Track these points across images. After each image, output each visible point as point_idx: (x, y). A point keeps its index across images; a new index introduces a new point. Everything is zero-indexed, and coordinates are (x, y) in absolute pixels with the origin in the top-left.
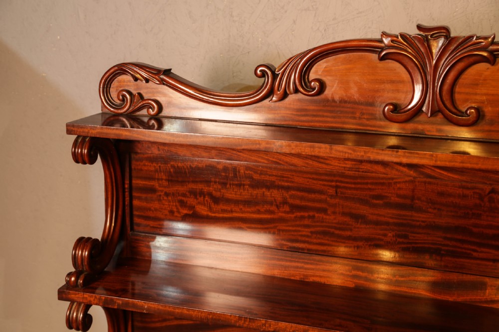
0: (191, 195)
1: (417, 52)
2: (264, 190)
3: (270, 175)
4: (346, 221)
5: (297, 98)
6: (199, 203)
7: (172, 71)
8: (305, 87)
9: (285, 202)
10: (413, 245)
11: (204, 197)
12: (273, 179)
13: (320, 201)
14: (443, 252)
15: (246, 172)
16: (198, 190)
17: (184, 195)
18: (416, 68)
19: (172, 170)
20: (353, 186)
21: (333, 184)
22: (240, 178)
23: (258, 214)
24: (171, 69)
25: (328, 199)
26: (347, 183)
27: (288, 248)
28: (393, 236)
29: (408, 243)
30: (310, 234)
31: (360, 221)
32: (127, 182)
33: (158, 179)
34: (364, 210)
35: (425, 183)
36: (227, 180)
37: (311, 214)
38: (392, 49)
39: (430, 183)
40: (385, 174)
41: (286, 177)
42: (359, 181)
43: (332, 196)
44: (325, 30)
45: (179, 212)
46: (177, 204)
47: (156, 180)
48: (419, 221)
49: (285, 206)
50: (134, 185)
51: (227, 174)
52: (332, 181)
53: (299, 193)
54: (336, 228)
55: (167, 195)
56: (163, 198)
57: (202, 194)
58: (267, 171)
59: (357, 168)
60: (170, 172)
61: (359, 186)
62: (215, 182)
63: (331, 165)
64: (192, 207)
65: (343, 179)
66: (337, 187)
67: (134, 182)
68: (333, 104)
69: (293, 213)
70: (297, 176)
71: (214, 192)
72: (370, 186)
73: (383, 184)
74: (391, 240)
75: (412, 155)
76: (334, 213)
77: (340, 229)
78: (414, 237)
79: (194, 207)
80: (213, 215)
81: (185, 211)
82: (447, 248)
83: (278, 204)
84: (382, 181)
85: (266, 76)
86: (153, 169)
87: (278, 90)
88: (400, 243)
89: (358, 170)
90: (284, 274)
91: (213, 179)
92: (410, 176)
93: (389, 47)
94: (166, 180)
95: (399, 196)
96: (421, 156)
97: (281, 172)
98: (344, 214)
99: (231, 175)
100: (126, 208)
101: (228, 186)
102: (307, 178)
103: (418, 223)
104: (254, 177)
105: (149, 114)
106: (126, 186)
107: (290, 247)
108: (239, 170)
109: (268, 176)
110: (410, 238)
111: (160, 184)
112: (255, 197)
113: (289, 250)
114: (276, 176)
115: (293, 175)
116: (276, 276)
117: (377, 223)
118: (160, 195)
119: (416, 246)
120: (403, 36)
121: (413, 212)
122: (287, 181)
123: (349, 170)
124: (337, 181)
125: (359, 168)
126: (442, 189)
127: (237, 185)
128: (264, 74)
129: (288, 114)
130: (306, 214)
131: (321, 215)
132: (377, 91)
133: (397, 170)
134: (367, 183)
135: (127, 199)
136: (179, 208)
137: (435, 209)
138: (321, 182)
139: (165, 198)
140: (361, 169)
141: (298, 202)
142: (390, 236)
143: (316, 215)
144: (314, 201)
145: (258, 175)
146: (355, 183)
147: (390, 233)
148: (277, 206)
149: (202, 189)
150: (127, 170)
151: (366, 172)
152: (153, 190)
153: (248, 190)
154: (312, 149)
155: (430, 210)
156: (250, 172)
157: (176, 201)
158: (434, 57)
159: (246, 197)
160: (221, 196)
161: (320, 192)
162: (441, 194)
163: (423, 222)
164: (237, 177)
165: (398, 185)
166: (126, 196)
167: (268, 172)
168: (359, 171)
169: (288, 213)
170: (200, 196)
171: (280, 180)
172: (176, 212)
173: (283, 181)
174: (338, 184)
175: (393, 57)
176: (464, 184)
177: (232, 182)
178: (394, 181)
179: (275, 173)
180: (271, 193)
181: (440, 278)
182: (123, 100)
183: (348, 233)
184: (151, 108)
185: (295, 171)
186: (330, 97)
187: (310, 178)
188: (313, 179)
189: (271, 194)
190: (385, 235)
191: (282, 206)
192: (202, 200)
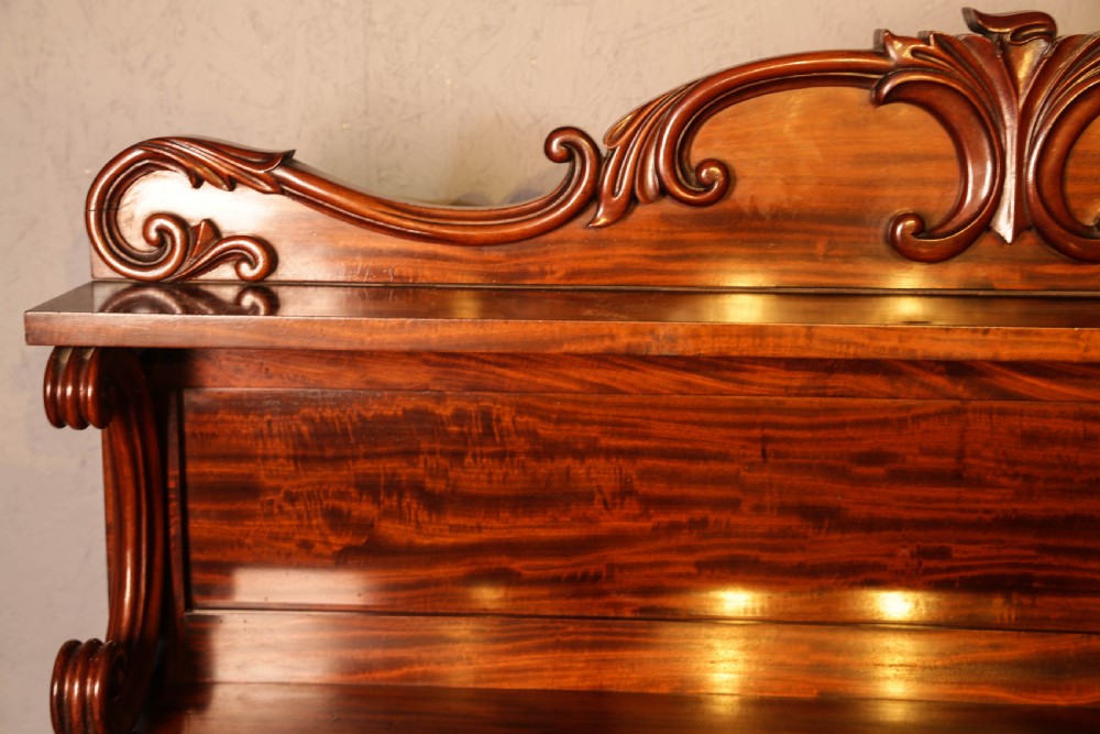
0: (361, 494)
1: (975, 79)
2: (569, 462)
3: (585, 423)
4: (789, 527)
5: (658, 213)
6: (387, 514)
7: (295, 157)
8: (683, 182)
9: (625, 492)
10: (962, 574)
11: (401, 496)
12: (593, 431)
13: (721, 480)
14: (1036, 585)
15: (518, 419)
16: (382, 479)
17: (342, 496)
18: (973, 119)
19: (305, 429)
20: (808, 435)
21: (756, 433)
22: (502, 436)
23: (553, 527)
24: (292, 152)
25: (743, 473)
26: (792, 427)
27: (635, 611)
28: (912, 556)
29: (950, 569)
30: (693, 570)
31: (826, 522)
32: (173, 472)
33: (265, 458)
34: (838, 494)
35: (991, 414)
36: (466, 444)
37: (698, 513)
38: (914, 72)
39: (1002, 412)
40: (890, 397)
41: (628, 425)
42: (822, 419)
43: (751, 466)
44: (616, 53)
45: (326, 543)
46: (321, 520)
47: (259, 461)
48: (976, 511)
49: (627, 501)
50: (190, 480)
51: (465, 429)
52: (752, 425)
53: (663, 464)
54: (763, 548)
55: (291, 498)
56: (280, 507)
57: (394, 487)
58: (576, 413)
59: (819, 388)
60: (300, 435)
61: (821, 434)
62: (432, 453)
63: (752, 384)
64: (366, 526)
65: (780, 419)
66: (765, 440)
67: (191, 468)
68: (757, 223)
69: (649, 518)
70: (660, 420)
71: (427, 480)
72: (850, 432)
73: (883, 423)
74: (907, 565)
75: (1024, 338)
76: (758, 509)
77: (775, 549)
78: (965, 552)
79: (372, 526)
80: (427, 542)
81: (347, 540)
82: (1046, 573)
83: (608, 497)
84: (882, 416)
85: (578, 159)
86: (251, 430)
87: (613, 192)
88: (929, 571)
89: (822, 391)
90: (629, 682)
91: (425, 446)
92: (956, 398)
93: (905, 67)
94: (288, 457)
95: (925, 452)
96: (1049, 339)
97: (615, 413)
98: (784, 510)
99: (477, 430)
100: (173, 546)
101: (468, 460)
102: (685, 422)
103: (974, 517)
104: (540, 431)
105: (242, 278)
106: (172, 484)
107: (642, 610)
108: (498, 415)
109: (579, 427)
110: (955, 555)
111: (270, 470)
112: (543, 484)
113: (638, 615)
114: (601, 423)
115: (648, 418)
116: (608, 689)
117: (870, 525)
118: (271, 502)
119: (969, 574)
120: (941, 39)
121: (962, 489)
122: (632, 436)
123: (798, 395)
124: (764, 425)
125: (824, 387)
126: (1034, 424)
127: (492, 456)
128: (570, 153)
129: (634, 256)
130: (683, 518)
131: (724, 516)
132: (870, 184)
133: (922, 385)
134: (843, 425)
135: (175, 520)
136: (328, 532)
137: (1016, 476)
138: (723, 432)
139: (288, 507)
140: (832, 388)
141: (660, 489)
142: (904, 556)
143: (712, 517)
144: (704, 481)
145: (552, 426)
146: (811, 427)
147: (905, 547)
148: (605, 503)
149: (394, 475)
150: (173, 440)
151: (842, 396)
152: (248, 489)
153: (524, 467)
154: (758, 341)
155: (1003, 481)
156: (531, 420)
157: (319, 513)
158: (1021, 91)
159: (518, 486)
160: (450, 489)
161: (722, 457)
162: (1031, 438)
163: (987, 512)
164: (492, 434)
165: (924, 425)
166: (171, 513)
167: (579, 416)
168: (824, 395)
169: (635, 518)
170: (389, 495)
171: (612, 435)
172: (318, 545)
173: (621, 435)
174: (768, 432)
175: (913, 94)
176: (1088, 407)
177: (478, 449)
178: (913, 412)
179: (597, 414)
180: (590, 468)
181: (1034, 650)
182: (161, 243)
183: (795, 558)
184: (246, 259)
185: (653, 407)
186: (745, 205)
187: (693, 423)
188: (702, 424)
189: (588, 474)
190: (891, 555)
191: (618, 501)
192: (395, 504)
